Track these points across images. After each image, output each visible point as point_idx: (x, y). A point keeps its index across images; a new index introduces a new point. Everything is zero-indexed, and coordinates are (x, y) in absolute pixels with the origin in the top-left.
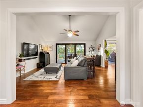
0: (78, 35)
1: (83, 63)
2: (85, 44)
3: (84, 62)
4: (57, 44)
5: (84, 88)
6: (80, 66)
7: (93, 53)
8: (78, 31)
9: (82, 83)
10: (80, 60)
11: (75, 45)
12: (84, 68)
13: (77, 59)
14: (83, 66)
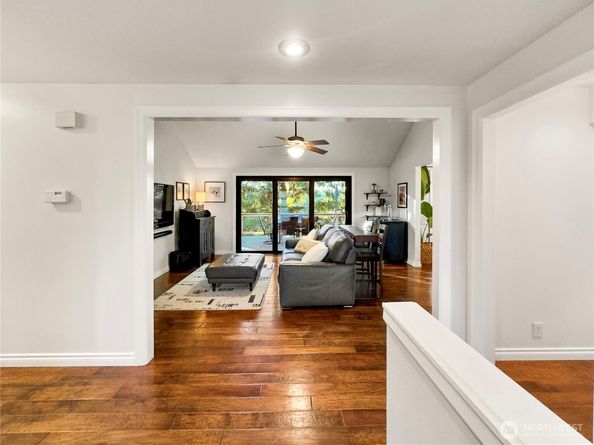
0: (323, 152)
1: (342, 253)
2: (348, 180)
3: (345, 248)
4: (240, 179)
5: (343, 329)
6: (331, 261)
7: (379, 212)
8: (324, 142)
9: (338, 317)
10: (332, 242)
11: (312, 180)
12: (344, 270)
13: (319, 238)
14: (342, 263)
